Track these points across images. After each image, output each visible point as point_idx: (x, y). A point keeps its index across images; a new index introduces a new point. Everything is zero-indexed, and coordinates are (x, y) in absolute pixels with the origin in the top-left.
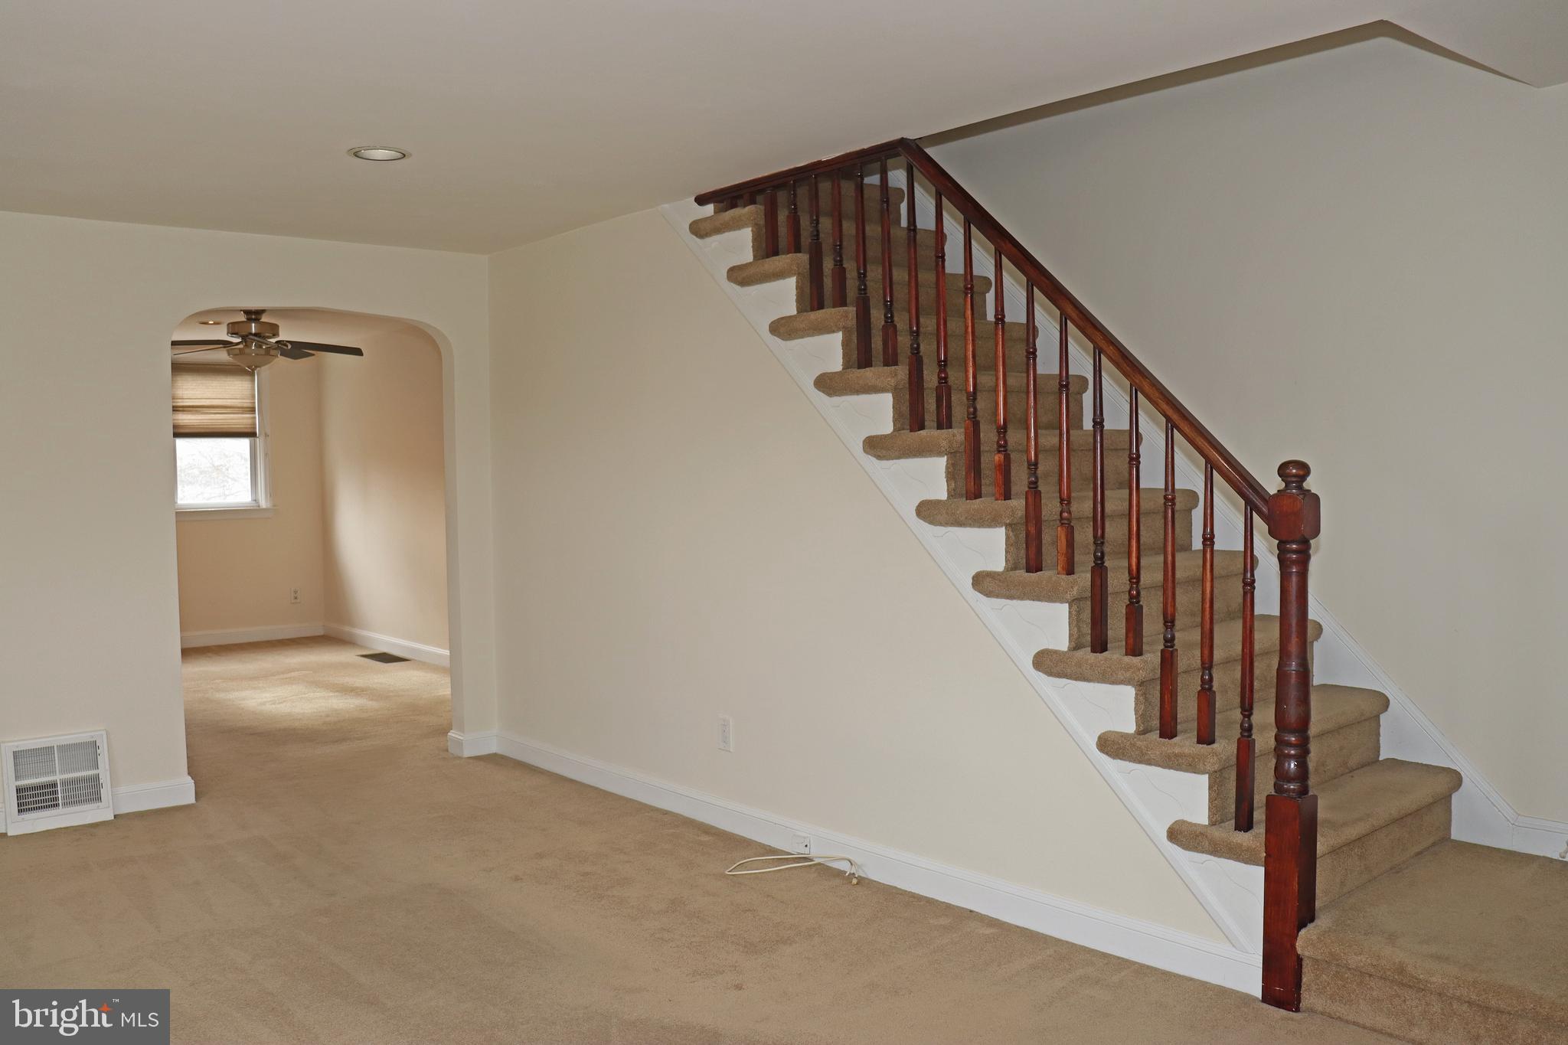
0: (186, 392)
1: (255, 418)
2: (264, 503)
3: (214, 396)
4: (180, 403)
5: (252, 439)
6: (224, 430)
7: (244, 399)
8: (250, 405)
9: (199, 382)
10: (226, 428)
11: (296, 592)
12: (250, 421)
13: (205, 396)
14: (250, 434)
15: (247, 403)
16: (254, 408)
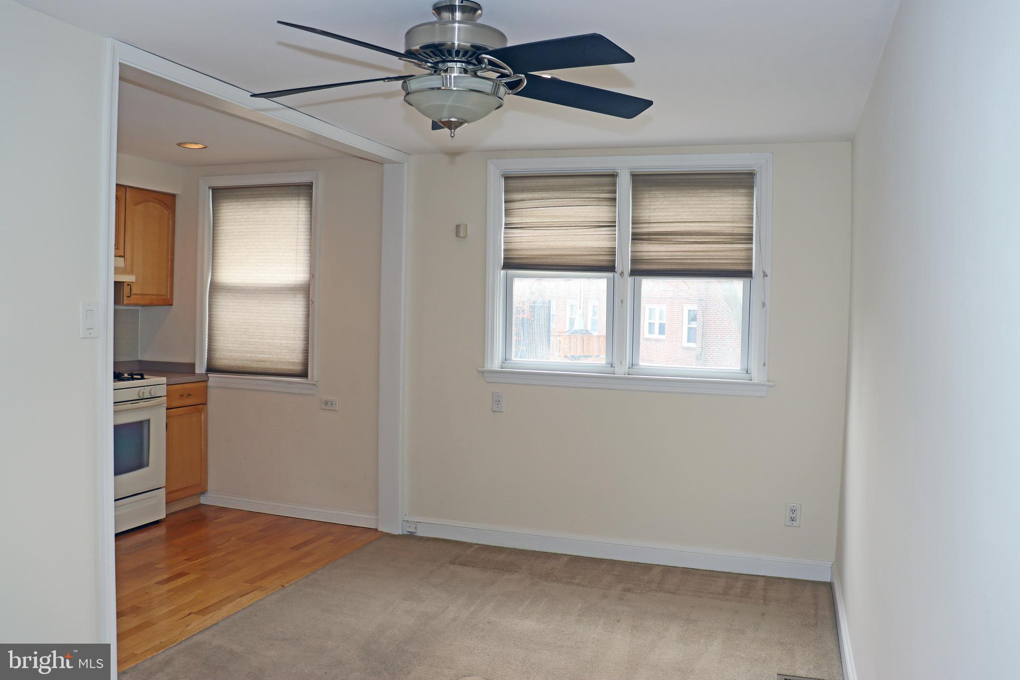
0: (653, 214)
1: (751, 249)
2: (757, 376)
3: (691, 218)
4: (646, 229)
5: (748, 280)
6: (704, 267)
7: (736, 222)
8: (745, 231)
9: (672, 199)
10: (706, 264)
11: (793, 511)
12: (743, 254)
13: (679, 218)
14: (745, 273)
15: (739, 227)
16: (751, 235)
